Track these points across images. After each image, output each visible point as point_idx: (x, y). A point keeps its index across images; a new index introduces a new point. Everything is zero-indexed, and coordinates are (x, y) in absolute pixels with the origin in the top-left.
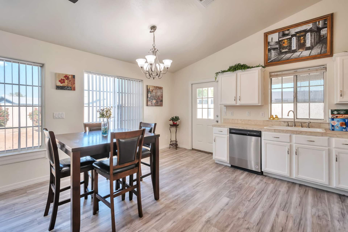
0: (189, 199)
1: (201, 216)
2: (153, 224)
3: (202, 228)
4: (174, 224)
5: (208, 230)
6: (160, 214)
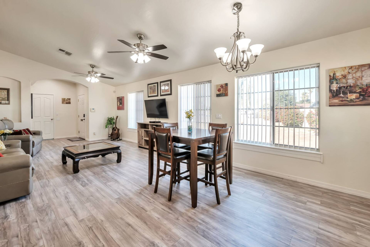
0: (197, 232)
1: (162, 239)
2: (159, 207)
3: (145, 238)
4: (156, 218)
5: (141, 242)
6: (172, 210)
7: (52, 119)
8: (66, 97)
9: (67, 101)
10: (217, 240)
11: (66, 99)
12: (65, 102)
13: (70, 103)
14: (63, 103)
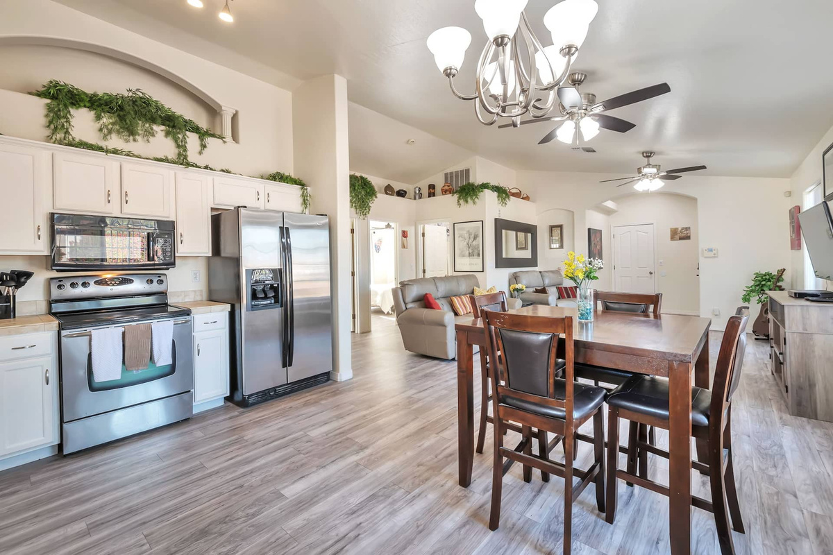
7: (651, 273)
8: (680, 225)
9: (682, 235)
10: (362, 512)
11: (680, 229)
12: (677, 237)
13: (688, 238)
14: (672, 238)
